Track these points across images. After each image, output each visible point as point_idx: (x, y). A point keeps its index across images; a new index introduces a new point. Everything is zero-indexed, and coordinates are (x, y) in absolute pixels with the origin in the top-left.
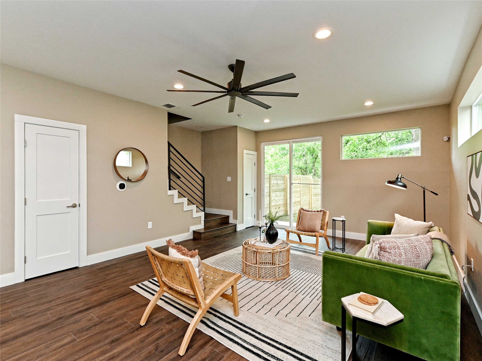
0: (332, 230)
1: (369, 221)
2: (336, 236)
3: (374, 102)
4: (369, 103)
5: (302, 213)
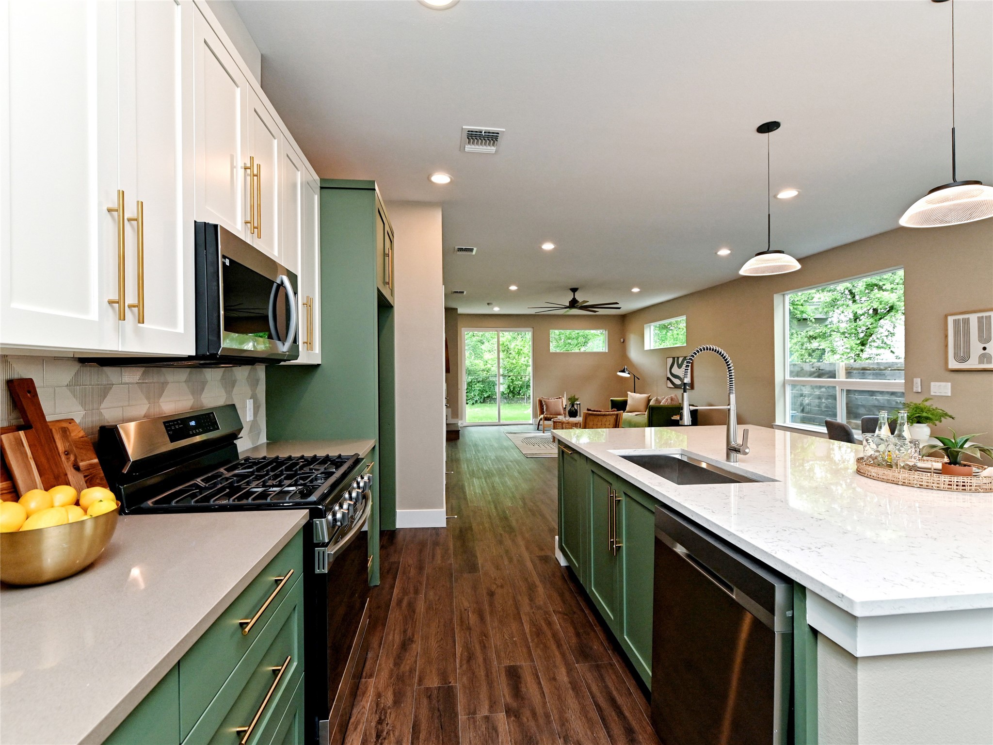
1: (611, 398)
5: (545, 401)
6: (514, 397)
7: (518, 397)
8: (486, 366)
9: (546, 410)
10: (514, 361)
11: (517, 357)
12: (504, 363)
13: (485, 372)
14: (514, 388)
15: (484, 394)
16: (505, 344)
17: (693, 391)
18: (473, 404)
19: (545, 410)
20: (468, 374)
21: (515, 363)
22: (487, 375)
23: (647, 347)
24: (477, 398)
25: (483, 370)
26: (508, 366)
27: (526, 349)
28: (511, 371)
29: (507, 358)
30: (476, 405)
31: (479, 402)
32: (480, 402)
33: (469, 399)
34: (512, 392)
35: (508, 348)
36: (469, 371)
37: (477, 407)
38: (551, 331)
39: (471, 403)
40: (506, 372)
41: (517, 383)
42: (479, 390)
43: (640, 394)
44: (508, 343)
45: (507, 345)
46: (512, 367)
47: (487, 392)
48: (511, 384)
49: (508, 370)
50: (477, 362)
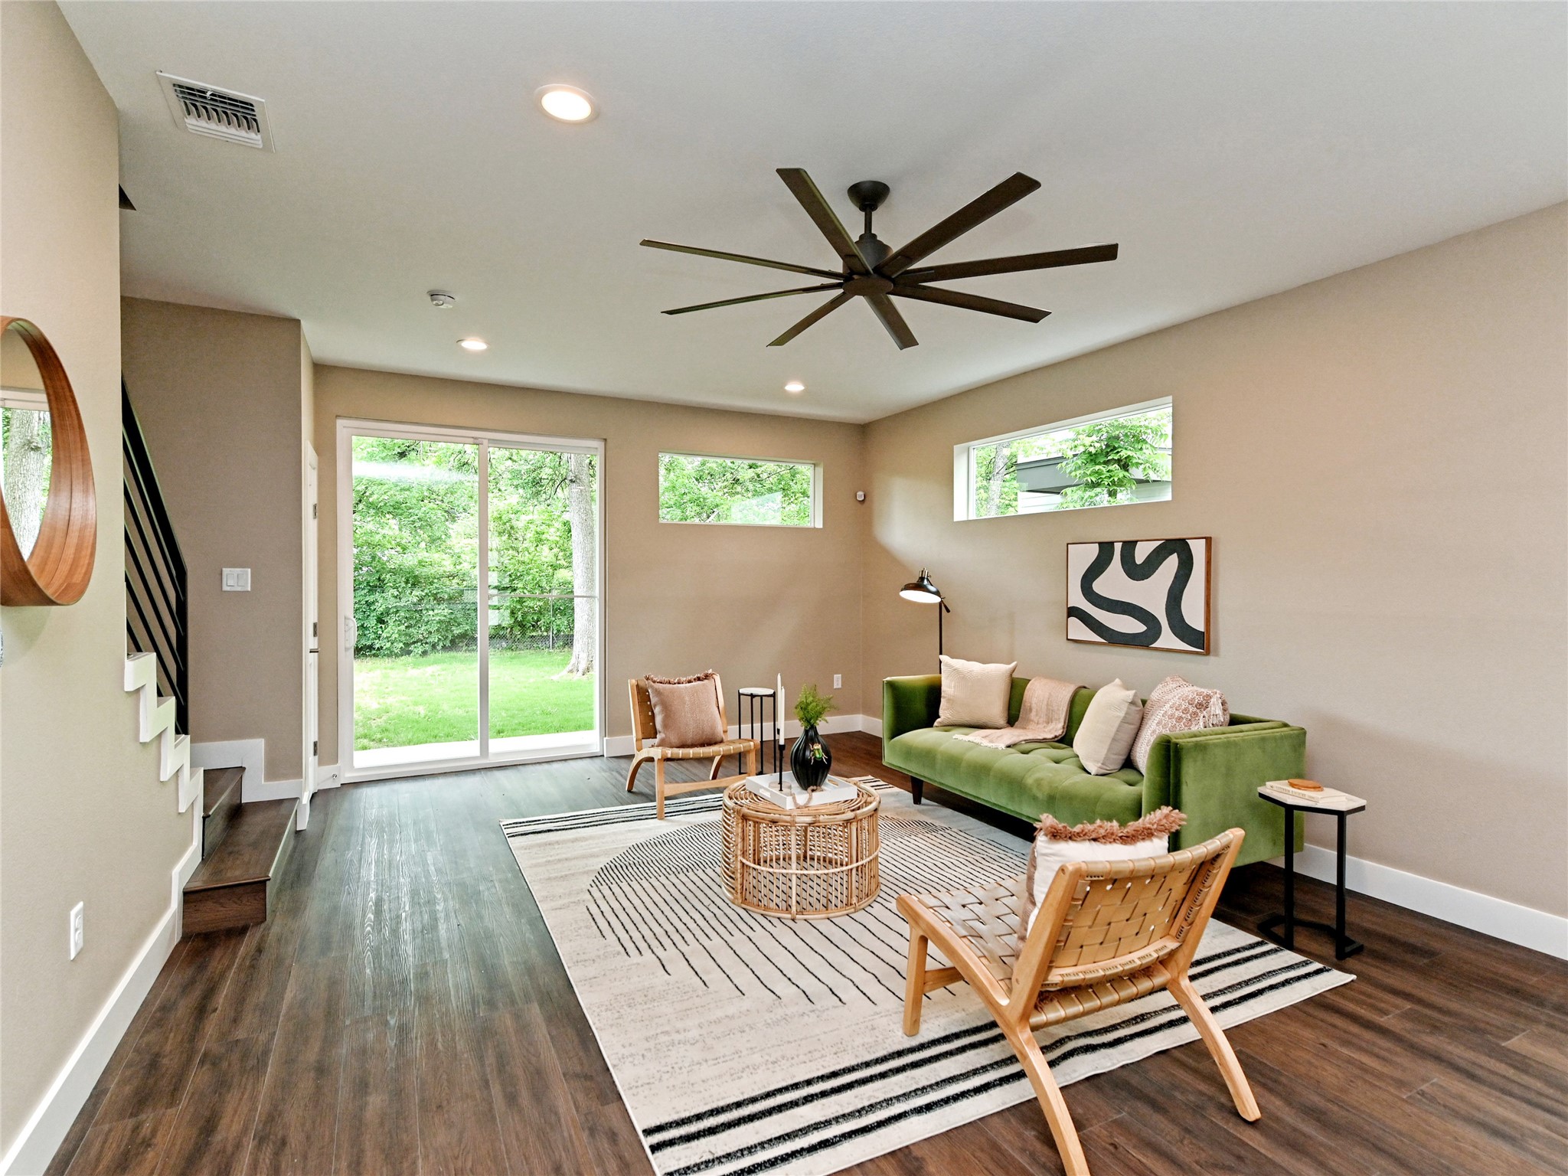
0: (750, 725)
1: (888, 679)
2: (764, 740)
3: (805, 385)
4: (795, 387)
5: (658, 693)
6: (523, 634)
7: (534, 634)
8: (458, 567)
9: (665, 726)
10: (526, 558)
11: (532, 549)
12: (502, 560)
13: (456, 581)
14: (524, 615)
15: (453, 628)
16: (505, 518)
17: (1211, 659)
18: (425, 653)
19: (659, 725)
20: (414, 585)
21: (526, 560)
22: (461, 587)
23: (960, 515)
24: (434, 639)
25: (452, 576)
26: (511, 567)
27: (552, 530)
28: (518, 578)
29: (507, 549)
30: (432, 657)
31: (439, 648)
32: (444, 647)
33: (414, 643)
34: (522, 625)
35: (512, 528)
36: (416, 577)
37: (435, 662)
38: (665, 459)
39: (420, 650)
40: (507, 580)
41: (531, 605)
42: (440, 622)
43: (984, 662)
44: (512, 516)
45: (510, 520)
46: (521, 569)
47: (459, 624)
48: (519, 607)
49: (510, 576)
50: (435, 556)
